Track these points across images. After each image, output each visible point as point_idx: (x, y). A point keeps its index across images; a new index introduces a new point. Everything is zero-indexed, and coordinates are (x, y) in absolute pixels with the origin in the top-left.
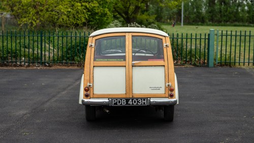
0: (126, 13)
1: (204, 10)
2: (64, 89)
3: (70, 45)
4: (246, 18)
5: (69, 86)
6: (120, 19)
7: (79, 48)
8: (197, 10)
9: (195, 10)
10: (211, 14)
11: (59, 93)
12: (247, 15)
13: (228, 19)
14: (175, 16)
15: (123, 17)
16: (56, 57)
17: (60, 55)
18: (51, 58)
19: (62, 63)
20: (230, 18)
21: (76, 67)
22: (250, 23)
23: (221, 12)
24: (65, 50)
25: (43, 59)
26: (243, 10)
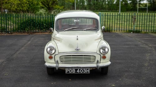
0: (48, 5)
1: (86, 4)
2: (22, 46)
3: (22, 21)
4: (107, 8)
5: (25, 44)
6: (44, 8)
7: (27, 23)
8: (82, 3)
9: (81, 4)
10: (89, 6)
11: (20, 48)
12: (107, 6)
13: (98, 8)
14: (71, 7)
15: (46, 7)
16: (15, 28)
17: (17, 27)
18: (12, 29)
19: (18, 32)
20: (99, 8)
21: (26, 34)
22: (109, 10)
23: (94, 4)
24: (19, 24)
25: (7, 30)
26: (105, 4)
